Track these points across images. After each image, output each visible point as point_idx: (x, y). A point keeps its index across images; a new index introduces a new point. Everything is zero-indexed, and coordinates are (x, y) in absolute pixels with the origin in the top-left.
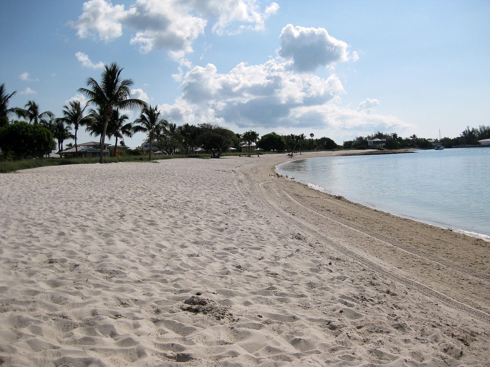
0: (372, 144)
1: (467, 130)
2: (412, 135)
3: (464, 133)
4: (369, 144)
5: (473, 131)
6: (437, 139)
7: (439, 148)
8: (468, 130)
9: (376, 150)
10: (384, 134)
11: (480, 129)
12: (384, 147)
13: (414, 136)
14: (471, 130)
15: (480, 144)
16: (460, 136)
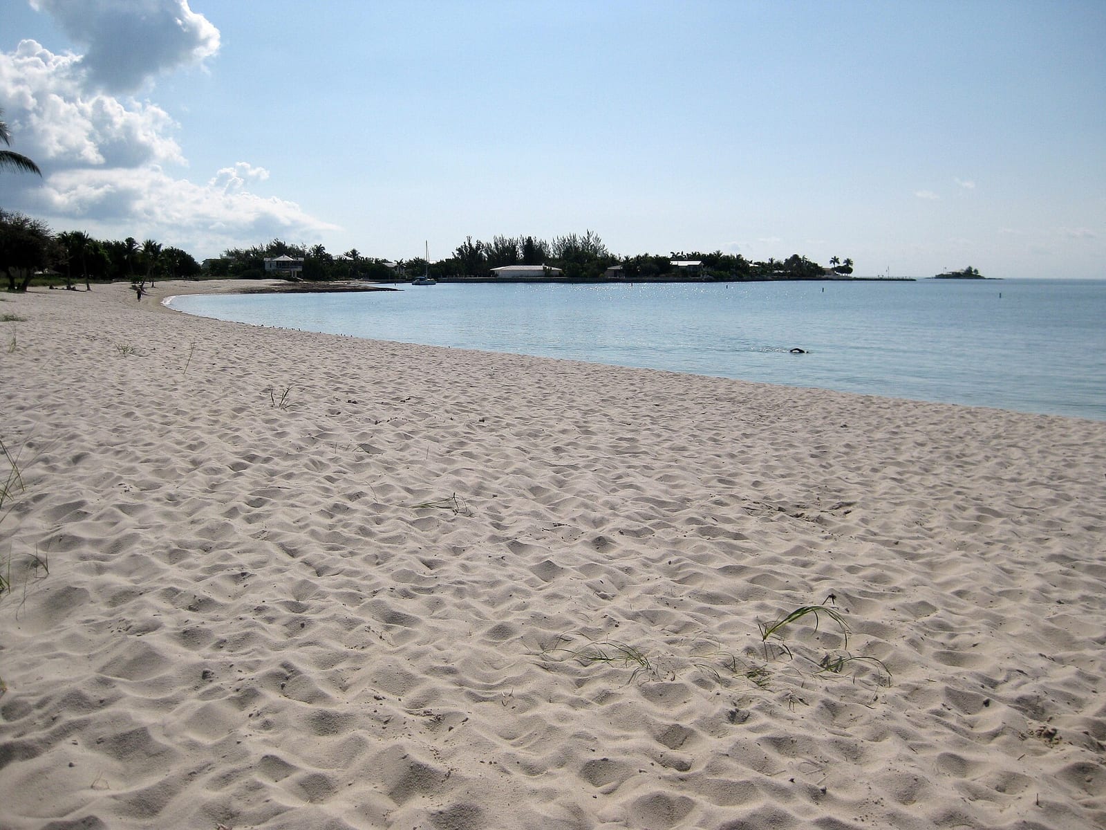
0: (273, 268)
1: (467, 245)
2: (349, 250)
3: (460, 250)
4: (267, 267)
5: (478, 248)
6: (401, 262)
7: (421, 282)
8: (469, 244)
9: (283, 281)
10: (288, 245)
11: (495, 243)
12: (299, 274)
13: (354, 252)
14: (474, 245)
15: (497, 275)
16: (452, 257)
